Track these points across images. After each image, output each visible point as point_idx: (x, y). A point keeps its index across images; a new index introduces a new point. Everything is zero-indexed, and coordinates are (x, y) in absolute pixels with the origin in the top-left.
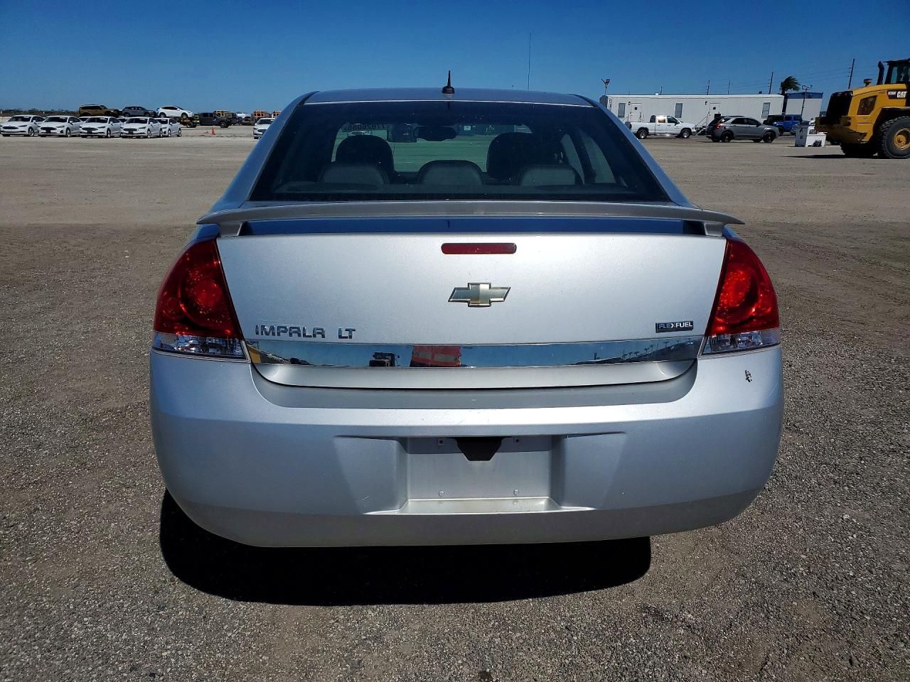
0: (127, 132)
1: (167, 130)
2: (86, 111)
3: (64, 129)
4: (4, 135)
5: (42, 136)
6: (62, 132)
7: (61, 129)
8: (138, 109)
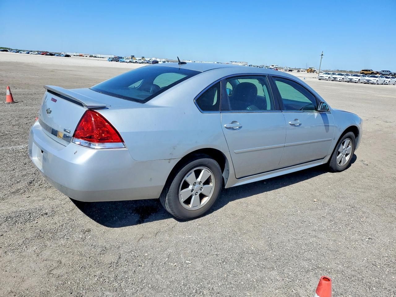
0: (367, 81)
1: (388, 81)
2: (363, 72)
3: (341, 78)
4: (319, 79)
5: (332, 81)
6: (340, 79)
7: (340, 78)
8: (387, 72)
